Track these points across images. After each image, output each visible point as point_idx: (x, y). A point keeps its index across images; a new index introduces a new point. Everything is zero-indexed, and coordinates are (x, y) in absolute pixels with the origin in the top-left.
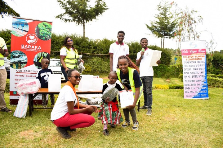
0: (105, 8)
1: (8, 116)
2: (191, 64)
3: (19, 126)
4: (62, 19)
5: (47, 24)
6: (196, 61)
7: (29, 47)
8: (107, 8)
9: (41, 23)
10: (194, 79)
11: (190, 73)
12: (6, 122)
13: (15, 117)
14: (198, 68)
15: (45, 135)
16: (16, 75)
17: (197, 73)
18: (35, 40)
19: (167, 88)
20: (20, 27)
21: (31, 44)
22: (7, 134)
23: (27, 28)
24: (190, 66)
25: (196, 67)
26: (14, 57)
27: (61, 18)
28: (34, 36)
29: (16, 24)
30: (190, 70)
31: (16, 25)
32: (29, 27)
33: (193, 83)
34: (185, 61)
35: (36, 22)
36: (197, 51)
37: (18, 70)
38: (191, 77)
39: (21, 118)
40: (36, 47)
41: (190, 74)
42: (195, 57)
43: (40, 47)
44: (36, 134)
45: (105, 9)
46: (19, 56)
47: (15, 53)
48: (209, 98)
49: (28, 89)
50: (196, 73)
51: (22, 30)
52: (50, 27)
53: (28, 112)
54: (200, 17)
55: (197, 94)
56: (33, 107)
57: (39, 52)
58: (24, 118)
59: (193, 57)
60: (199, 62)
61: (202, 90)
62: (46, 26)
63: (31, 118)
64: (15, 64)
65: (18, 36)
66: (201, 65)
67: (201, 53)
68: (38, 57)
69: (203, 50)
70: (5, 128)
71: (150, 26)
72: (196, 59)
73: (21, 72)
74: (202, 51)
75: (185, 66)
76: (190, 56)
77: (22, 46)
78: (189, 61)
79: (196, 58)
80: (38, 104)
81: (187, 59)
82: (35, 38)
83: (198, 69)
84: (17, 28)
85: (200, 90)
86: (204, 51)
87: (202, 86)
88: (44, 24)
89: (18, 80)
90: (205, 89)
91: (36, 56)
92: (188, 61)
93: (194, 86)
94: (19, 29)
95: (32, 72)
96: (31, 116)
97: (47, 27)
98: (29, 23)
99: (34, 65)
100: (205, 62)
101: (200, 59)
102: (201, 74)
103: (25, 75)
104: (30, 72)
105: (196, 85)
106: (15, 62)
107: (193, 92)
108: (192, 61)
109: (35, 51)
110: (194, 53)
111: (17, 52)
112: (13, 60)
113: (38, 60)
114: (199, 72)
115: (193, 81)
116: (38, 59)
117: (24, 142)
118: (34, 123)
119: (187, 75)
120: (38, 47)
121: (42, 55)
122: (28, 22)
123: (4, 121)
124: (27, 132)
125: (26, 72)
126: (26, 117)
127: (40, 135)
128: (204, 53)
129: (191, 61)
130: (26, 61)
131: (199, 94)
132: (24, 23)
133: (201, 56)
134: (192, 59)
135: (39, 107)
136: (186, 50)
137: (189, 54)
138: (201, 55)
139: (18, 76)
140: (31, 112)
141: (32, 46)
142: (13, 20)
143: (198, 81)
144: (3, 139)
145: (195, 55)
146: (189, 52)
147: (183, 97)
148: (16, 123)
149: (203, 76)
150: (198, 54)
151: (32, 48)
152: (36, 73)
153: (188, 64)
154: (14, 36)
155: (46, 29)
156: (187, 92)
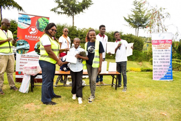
1: (15, 91)
2: (159, 52)
3: (24, 100)
4: (56, 12)
6: (164, 50)
7: (31, 37)
8: (92, 4)
9: (41, 18)
10: (162, 64)
11: (158, 59)
12: (14, 96)
13: (20, 92)
14: (165, 55)
15: (44, 108)
18: (36, 31)
19: (139, 71)
20: (24, 21)
21: (33, 35)
22: (15, 106)
23: (29, 22)
24: (158, 54)
25: (163, 55)
26: (19, 45)
27: (54, 11)
28: (35, 28)
29: (21, 18)
30: (158, 56)
31: (21, 20)
33: (160, 67)
35: (37, 17)
36: (165, 41)
37: (22, 55)
38: (159, 62)
39: (24, 93)
40: (36, 37)
41: (158, 60)
42: (163, 46)
44: (37, 106)
45: (90, 4)
46: (23, 44)
47: (20, 42)
48: (173, 80)
49: (30, 71)
50: (163, 59)
51: (26, 23)
52: (47, 21)
53: (30, 89)
54: (168, 13)
55: (163, 76)
56: (34, 85)
58: (27, 93)
59: (161, 46)
60: (166, 51)
61: (167, 73)
62: (44, 20)
63: (32, 94)
64: (20, 50)
65: (23, 28)
66: (167, 53)
67: (168, 43)
68: (38, 45)
69: (169, 40)
70: (13, 101)
71: (128, 18)
72: (163, 48)
73: (25, 56)
74: (168, 42)
75: (155, 53)
76: (159, 45)
77: (26, 36)
78: (158, 50)
79: (164, 47)
80: (37, 82)
81: (156, 48)
82: (36, 30)
83: (165, 56)
85: (166, 73)
86: (170, 42)
87: (168, 70)
88: (43, 19)
89: (22, 63)
90: (170, 72)
91: (36, 45)
92: (157, 49)
93: (161, 70)
94: (23, 23)
95: (33, 57)
96: (32, 92)
97: (45, 21)
99: (34, 51)
100: (171, 50)
101: (167, 48)
102: (167, 61)
103: (27, 59)
104: (31, 57)
105: (163, 69)
106: (20, 49)
107: (160, 75)
108: (160, 49)
109: (36, 40)
110: (163, 43)
111: (22, 41)
112: (18, 47)
113: (38, 48)
114: (166, 59)
115: (161, 66)
116: (38, 46)
117: (27, 112)
118: (35, 98)
119: (156, 61)
120: (38, 37)
122: (30, 17)
123: (12, 95)
124: (29, 104)
125: (28, 57)
127: (40, 107)
128: (170, 43)
129: (159, 49)
130: (29, 48)
131: (165, 76)
132: (27, 18)
133: (168, 46)
134: (161, 48)
135: (38, 85)
136: (155, 41)
137: (158, 43)
138: (168, 45)
139: (22, 59)
140: (32, 88)
141: (33, 36)
142: (19, 16)
143: (164, 66)
144: (12, 109)
145: (163, 44)
146: (158, 42)
147: (152, 78)
148: (21, 97)
149: (168, 62)
150: (165, 44)
151: (33, 37)
152: (36, 57)
153: (157, 52)
154: (20, 28)
155: (44, 23)
156: (155, 75)
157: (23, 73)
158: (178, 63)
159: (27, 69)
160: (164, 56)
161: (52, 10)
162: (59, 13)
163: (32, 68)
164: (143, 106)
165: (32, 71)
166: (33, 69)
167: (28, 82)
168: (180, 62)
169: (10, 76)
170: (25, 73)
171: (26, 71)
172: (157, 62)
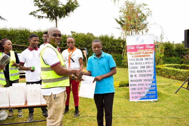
0: (76, 5)
2: (137, 62)
6: (144, 58)
10: (141, 78)
11: (136, 72)
14: (146, 65)
17: (145, 71)
19: (117, 86)
24: (136, 63)
25: (143, 65)
30: (137, 68)
33: (140, 83)
34: (131, 58)
36: (144, 47)
38: (138, 76)
41: (136, 73)
42: (142, 53)
45: (76, 7)
48: (158, 100)
50: (143, 71)
55: (144, 95)
59: (139, 53)
60: (147, 59)
61: (150, 90)
66: (148, 63)
67: (149, 49)
69: (151, 45)
72: (143, 56)
74: (149, 47)
75: (131, 64)
76: (136, 52)
78: (136, 58)
79: (143, 54)
81: (133, 56)
83: (146, 67)
85: (148, 90)
86: (152, 47)
87: (150, 86)
90: (153, 89)
92: (134, 58)
93: (141, 87)
100: (153, 59)
101: (147, 56)
102: (149, 73)
105: (143, 85)
107: (140, 93)
108: (139, 58)
110: (141, 49)
114: (147, 71)
115: (141, 80)
119: (133, 74)
128: (152, 48)
129: (137, 58)
131: (147, 95)
133: (149, 53)
134: (139, 56)
136: (132, 46)
137: (136, 50)
138: (149, 51)
143: (145, 80)
145: (142, 51)
146: (136, 48)
147: (128, 98)
149: (151, 75)
150: (145, 50)
153: (134, 62)
156: (132, 93)
160: (144, 67)
161: (31, 14)
162: (39, 17)
172: (135, 76)
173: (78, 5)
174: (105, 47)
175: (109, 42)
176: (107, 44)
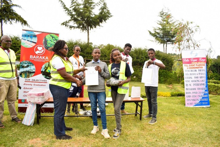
1: (17, 124)
3: (28, 134)
5: (54, 36)
6: (197, 69)
7: (37, 57)
8: (111, 16)
9: (49, 35)
10: (195, 87)
11: (191, 81)
12: (16, 130)
13: (24, 125)
14: (199, 76)
15: (53, 144)
16: (25, 84)
17: (198, 81)
18: (43, 51)
19: (169, 96)
20: (29, 39)
21: (39, 55)
22: (17, 142)
23: (35, 40)
24: (191, 74)
25: (196, 76)
26: (23, 67)
27: (66, 25)
28: (42, 47)
30: (191, 78)
31: (25, 37)
32: (38, 39)
33: (194, 91)
34: (186, 69)
35: (44, 34)
36: (198, 60)
37: (27, 79)
38: (192, 85)
39: (29, 126)
40: (43, 58)
41: (191, 83)
42: (195, 65)
43: (47, 57)
44: (44, 142)
45: (108, 17)
46: (28, 66)
47: (24, 63)
48: (211, 106)
49: (35, 99)
50: (196, 81)
51: (31, 41)
52: (56, 38)
53: (36, 120)
55: (198, 102)
56: (40, 115)
57: (46, 62)
60: (200, 70)
61: (203, 98)
62: (53, 37)
63: (38, 126)
64: (24, 73)
65: (27, 47)
66: (202, 74)
67: (202, 61)
68: (45, 67)
69: (203, 58)
70: (15, 136)
71: (153, 32)
72: (197, 68)
73: (29, 81)
76: (191, 64)
77: (31, 57)
78: (190, 70)
79: (197, 66)
80: (45, 112)
81: (188, 68)
82: (43, 49)
83: (199, 78)
84: (27, 40)
85: (201, 98)
86: (204, 60)
87: (203, 94)
88: (51, 36)
89: (26, 88)
90: (206, 97)
91: (43, 66)
92: (188, 69)
93: (195, 94)
94: (28, 40)
95: (40, 82)
96: (38, 124)
97: (54, 39)
98: (37, 35)
99: (41, 75)
100: (205, 70)
101: (200, 68)
102: (202, 83)
103: (33, 83)
104: (37, 81)
105: (197, 93)
106: (24, 72)
107: (194, 100)
108: (193, 69)
109: (43, 61)
110: (195, 62)
111: (26, 63)
112: (22, 70)
114: (200, 81)
115: (195, 89)
116: (46, 69)
118: (42, 132)
119: (188, 83)
120: (45, 58)
121: (49, 65)
122: (36, 33)
123: (13, 128)
124: (35, 140)
125: (34, 81)
126: (33, 125)
127: (48, 143)
128: (204, 61)
129: (191, 69)
130: (34, 71)
131: (200, 102)
132: (33, 35)
134: (193, 68)
135: (46, 115)
136: (187, 59)
138: (202, 64)
139: (26, 85)
140: (38, 120)
141: (40, 56)
142: (23, 32)
143: (199, 89)
145: (196, 63)
146: (190, 61)
147: (185, 105)
148: (25, 130)
149: (204, 84)
150: (198, 62)
151: (40, 58)
152: (43, 82)
153: (189, 73)
154: (23, 47)
155: (53, 41)
156: (188, 100)
157: (28, 101)
158: (216, 85)
159: (32, 96)
160: (197, 77)
161: (63, 24)
162: (71, 27)
163: (39, 95)
164: (174, 139)
165: (39, 98)
166: (39, 97)
167: (33, 112)
168: (218, 84)
169: (11, 105)
170: (30, 102)
171: (31, 99)
173: (111, 15)
174: (139, 60)
175: (143, 55)
176: (142, 57)
